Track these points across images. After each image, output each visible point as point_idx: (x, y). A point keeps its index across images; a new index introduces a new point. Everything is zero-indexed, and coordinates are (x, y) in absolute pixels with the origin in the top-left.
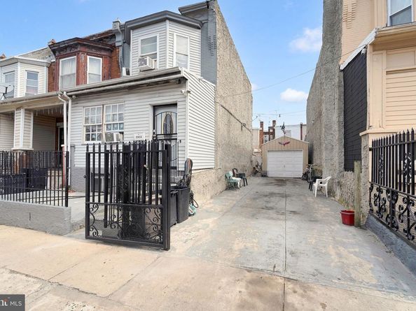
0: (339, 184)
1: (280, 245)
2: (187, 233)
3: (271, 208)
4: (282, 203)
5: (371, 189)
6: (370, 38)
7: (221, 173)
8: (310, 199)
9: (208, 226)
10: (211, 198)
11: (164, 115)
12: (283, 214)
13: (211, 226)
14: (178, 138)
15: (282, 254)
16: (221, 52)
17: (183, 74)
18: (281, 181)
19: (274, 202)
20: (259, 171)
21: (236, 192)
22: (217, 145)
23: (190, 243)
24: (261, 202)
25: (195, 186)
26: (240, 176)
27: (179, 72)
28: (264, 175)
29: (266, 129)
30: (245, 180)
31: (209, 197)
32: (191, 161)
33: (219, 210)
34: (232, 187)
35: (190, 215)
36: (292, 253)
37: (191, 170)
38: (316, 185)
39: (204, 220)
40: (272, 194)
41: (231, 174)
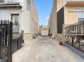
0: (57, 36)
1: (49, 54)
2: (20, 54)
3: (44, 43)
4: (46, 41)
5: (65, 37)
6: (65, 4)
7: (32, 34)
8: (51, 40)
9: (28, 50)
10: (29, 41)
11: (15, 17)
12: (47, 44)
13: (29, 50)
14: (19, 24)
15: (50, 57)
16: (32, 5)
17: (20, 5)
18: (44, 36)
19: (44, 41)
20: (40, 34)
21: (35, 39)
22: (31, 27)
23: (21, 58)
24: (41, 41)
25: (24, 38)
26: (36, 35)
27: (19, 4)
28: (41, 35)
29: (41, 26)
30: (37, 36)
31: (28, 41)
32: (23, 31)
33: (31, 44)
34: (34, 38)
35: (22, 47)
36: (53, 57)
37: (23, 34)
38: (52, 37)
39: (27, 48)
40: (43, 39)
41: (34, 35)
